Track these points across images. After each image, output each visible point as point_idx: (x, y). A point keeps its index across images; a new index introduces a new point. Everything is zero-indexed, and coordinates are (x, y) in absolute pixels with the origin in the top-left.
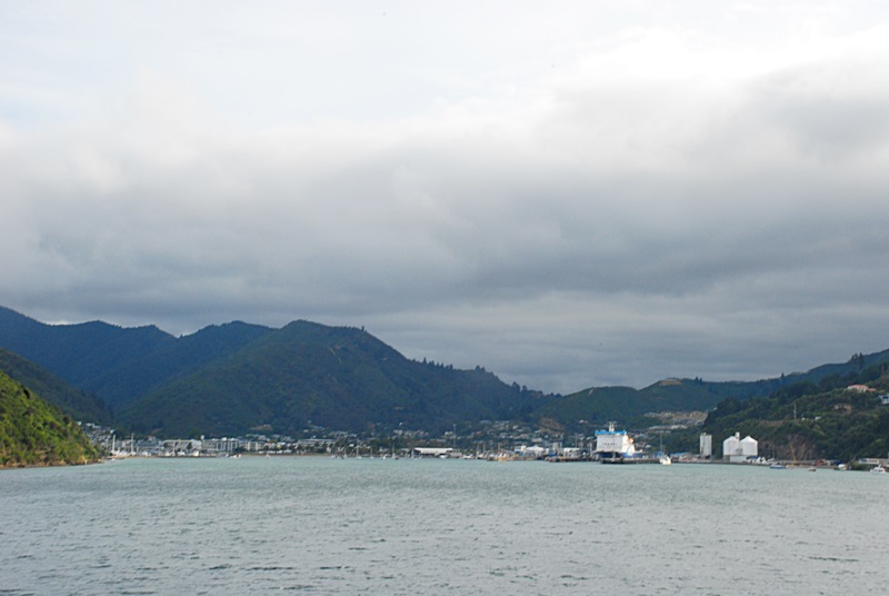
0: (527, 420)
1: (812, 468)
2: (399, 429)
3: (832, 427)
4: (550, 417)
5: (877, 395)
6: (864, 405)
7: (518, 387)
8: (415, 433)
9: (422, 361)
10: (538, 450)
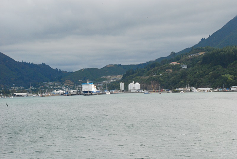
0: (60, 81)
1: (160, 93)
2: (13, 86)
3: (166, 78)
4: (68, 80)
5: (180, 65)
6: (176, 69)
7: (58, 70)
8: (19, 88)
9: (22, 62)
10: (61, 92)
